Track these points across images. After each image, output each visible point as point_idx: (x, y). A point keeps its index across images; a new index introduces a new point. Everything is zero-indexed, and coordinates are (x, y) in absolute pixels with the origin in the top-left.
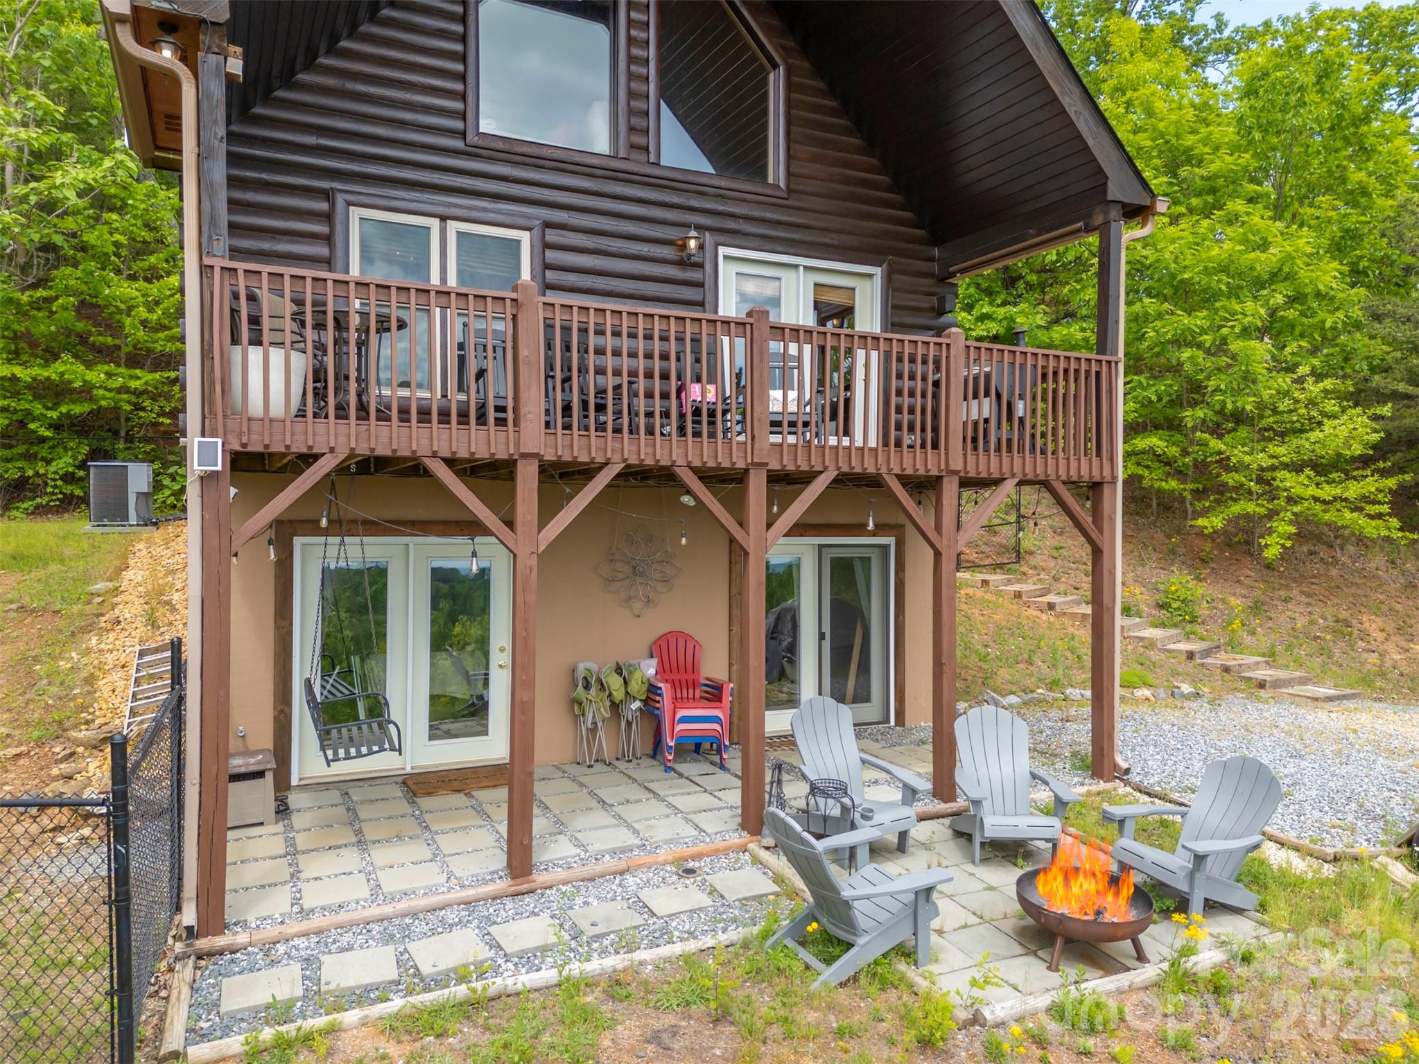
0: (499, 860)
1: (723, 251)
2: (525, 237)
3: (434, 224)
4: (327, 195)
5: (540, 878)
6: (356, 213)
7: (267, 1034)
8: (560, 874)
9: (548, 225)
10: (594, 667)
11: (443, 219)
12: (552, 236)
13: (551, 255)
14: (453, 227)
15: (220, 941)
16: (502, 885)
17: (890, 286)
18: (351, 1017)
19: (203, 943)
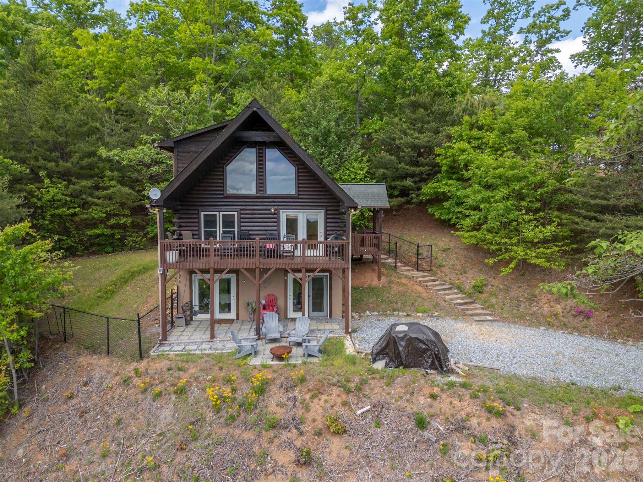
0: (209, 336)
1: (281, 211)
2: (236, 213)
3: (217, 213)
4: (197, 210)
5: (214, 340)
6: (203, 213)
7: (160, 353)
8: (219, 339)
9: (241, 210)
10: (250, 301)
11: (219, 212)
12: (242, 212)
13: (242, 216)
14: (221, 213)
15: (165, 342)
16: (208, 340)
17: (326, 214)
18: (171, 353)
19: (162, 342)
